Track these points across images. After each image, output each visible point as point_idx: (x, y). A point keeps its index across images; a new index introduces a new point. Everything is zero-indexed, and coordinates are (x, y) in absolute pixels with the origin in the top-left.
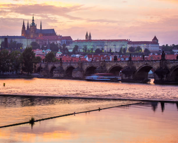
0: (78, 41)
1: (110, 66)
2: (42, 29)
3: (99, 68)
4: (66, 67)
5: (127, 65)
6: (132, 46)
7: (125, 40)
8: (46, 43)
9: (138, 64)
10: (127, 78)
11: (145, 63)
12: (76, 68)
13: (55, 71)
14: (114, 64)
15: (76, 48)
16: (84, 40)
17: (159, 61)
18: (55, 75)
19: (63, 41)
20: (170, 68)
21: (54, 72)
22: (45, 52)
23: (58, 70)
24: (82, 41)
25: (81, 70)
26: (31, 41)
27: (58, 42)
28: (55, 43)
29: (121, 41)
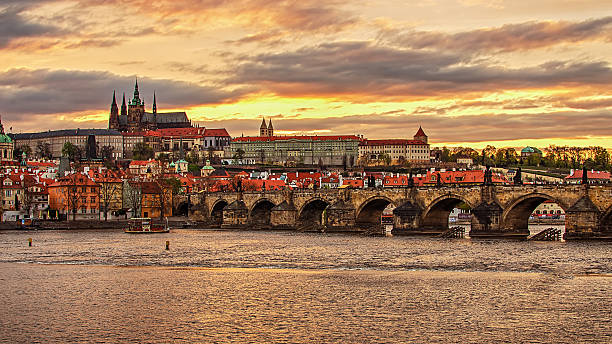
0: (243, 140)
1: (363, 200)
2: (158, 112)
3: (335, 204)
4: (253, 201)
5: (403, 197)
6: (368, 150)
7: (353, 137)
8: (167, 145)
9: (431, 194)
10: (406, 224)
11: (447, 191)
12: (278, 203)
13: (228, 211)
14: (372, 195)
15: (240, 154)
16: (257, 138)
17: (479, 189)
18: (227, 219)
19: (208, 139)
20: (505, 202)
21: (224, 213)
22: (177, 167)
23: (234, 210)
24: (253, 140)
25: (292, 208)
26: (133, 142)
27: (197, 142)
28: (190, 146)
29: (343, 139)
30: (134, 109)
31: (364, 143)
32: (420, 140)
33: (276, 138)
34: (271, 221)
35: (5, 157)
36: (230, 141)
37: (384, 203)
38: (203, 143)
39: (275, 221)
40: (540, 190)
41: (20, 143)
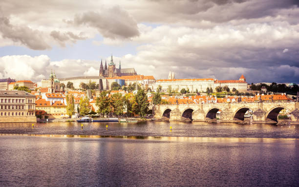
0: (161, 80)
2: (121, 68)
3: (224, 110)
4: (183, 109)
5: (257, 107)
7: (211, 79)
9: (270, 105)
10: (259, 119)
11: (278, 104)
12: (196, 110)
14: (241, 106)
15: (160, 88)
21: (171, 114)
23: (175, 113)
25: (203, 112)
26: (111, 82)
27: (140, 82)
29: (207, 80)
30: (111, 67)
31: (216, 82)
32: (242, 81)
33: (176, 80)
35: (57, 89)
36: (155, 81)
38: (143, 83)
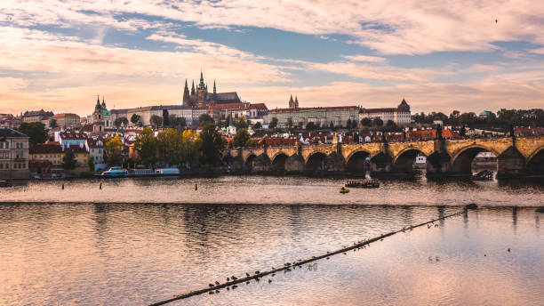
0: (277, 111)
1: (350, 152)
2: (217, 92)
5: (378, 149)
6: (366, 116)
7: (355, 107)
8: (224, 116)
11: (410, 144)
13: (256, 161)
15: (275, 121)
16: (287, 110)
17: (433, 142)
18: (255, 167)
19: (252, 111)
20: (452, 151)
22: (227, 131)
24: (284, 111)
25: (300, 158)
26: (199, 114)
27: (245, 113)
28: (239, 115)
29: (348, 108)
30: (200, 91)
31: (362, 111)
32: (404, 108)
33: (300, 109)
34: (286, 168)
35: (107, 125)
36: (267, 112)
37: (366, 154)
38: (248, 114)
39: (287, 168)
40: (479, 142)
41: (121, 116)
